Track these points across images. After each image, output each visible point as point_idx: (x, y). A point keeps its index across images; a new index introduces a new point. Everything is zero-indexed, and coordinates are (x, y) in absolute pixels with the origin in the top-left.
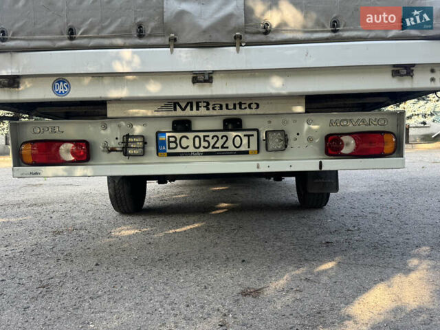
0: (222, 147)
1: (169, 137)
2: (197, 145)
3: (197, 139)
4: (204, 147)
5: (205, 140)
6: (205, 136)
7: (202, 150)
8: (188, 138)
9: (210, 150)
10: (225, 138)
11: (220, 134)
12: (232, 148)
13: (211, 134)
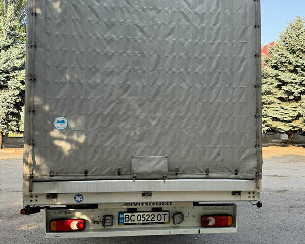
0: (152, 220)
1: (125, 215)
2: (139, 219)
3: (139, 216)
4: (143, 220)
5: (143, 217)
6: (143, 215)
7: (141, 222)
8: (134, 216)
9: (145, 222)
10: (153, 216)
11: (150, 214)
12: (156, 221)
13: (146, 214)
